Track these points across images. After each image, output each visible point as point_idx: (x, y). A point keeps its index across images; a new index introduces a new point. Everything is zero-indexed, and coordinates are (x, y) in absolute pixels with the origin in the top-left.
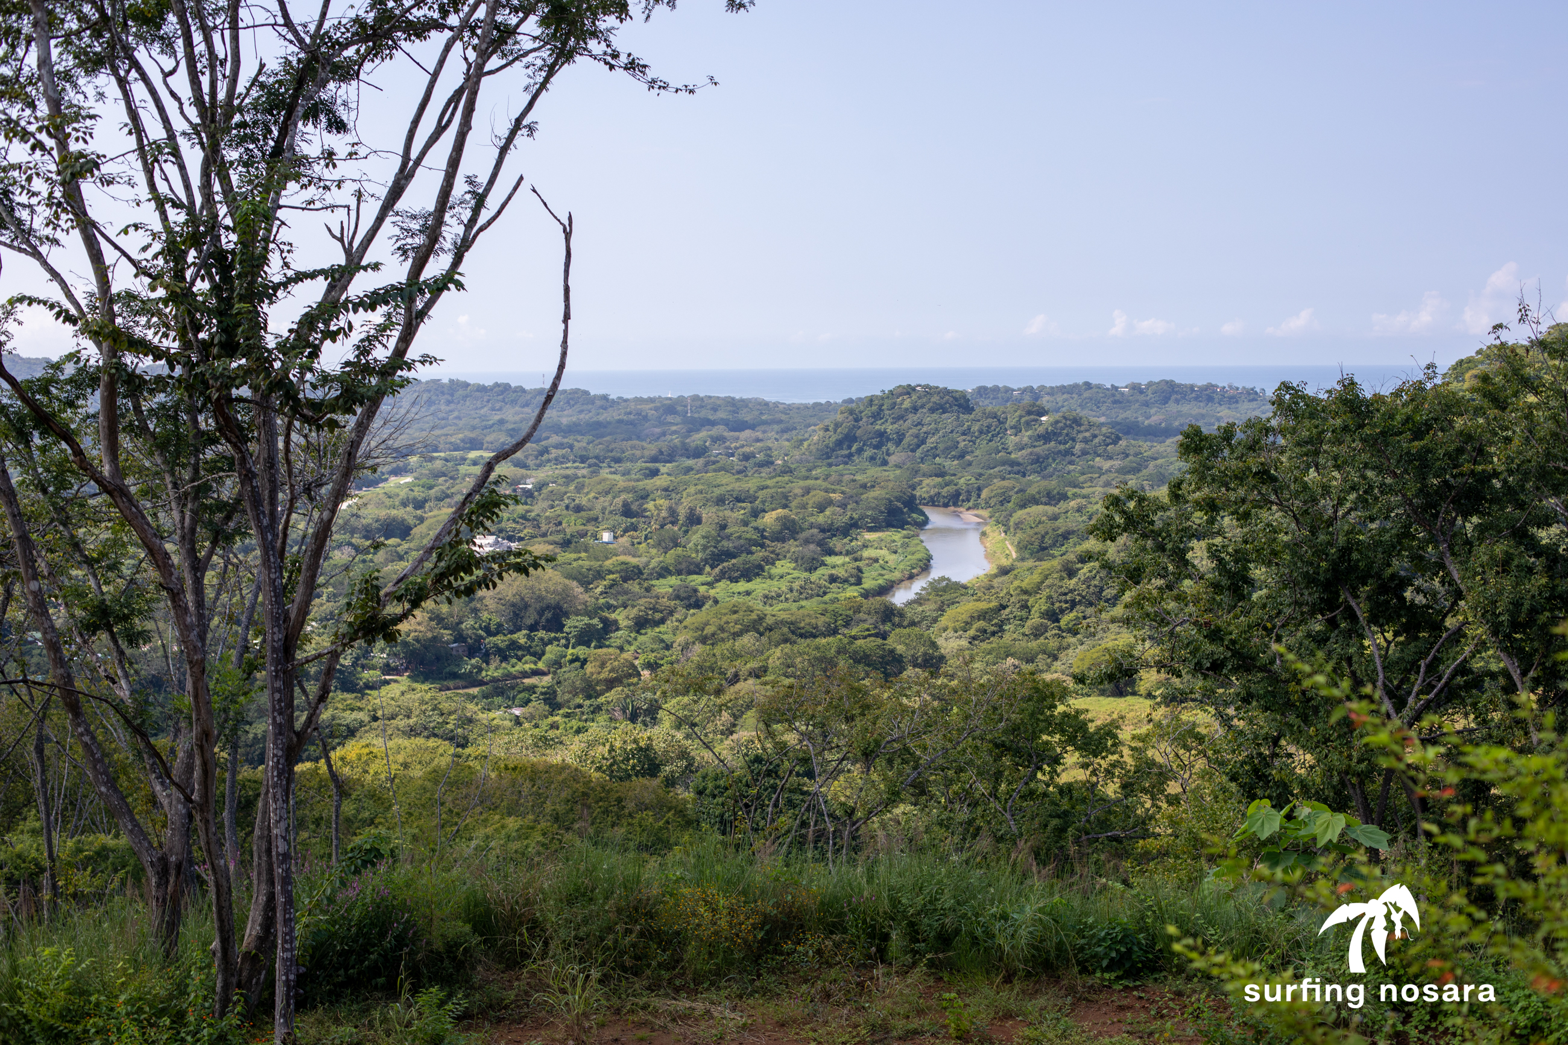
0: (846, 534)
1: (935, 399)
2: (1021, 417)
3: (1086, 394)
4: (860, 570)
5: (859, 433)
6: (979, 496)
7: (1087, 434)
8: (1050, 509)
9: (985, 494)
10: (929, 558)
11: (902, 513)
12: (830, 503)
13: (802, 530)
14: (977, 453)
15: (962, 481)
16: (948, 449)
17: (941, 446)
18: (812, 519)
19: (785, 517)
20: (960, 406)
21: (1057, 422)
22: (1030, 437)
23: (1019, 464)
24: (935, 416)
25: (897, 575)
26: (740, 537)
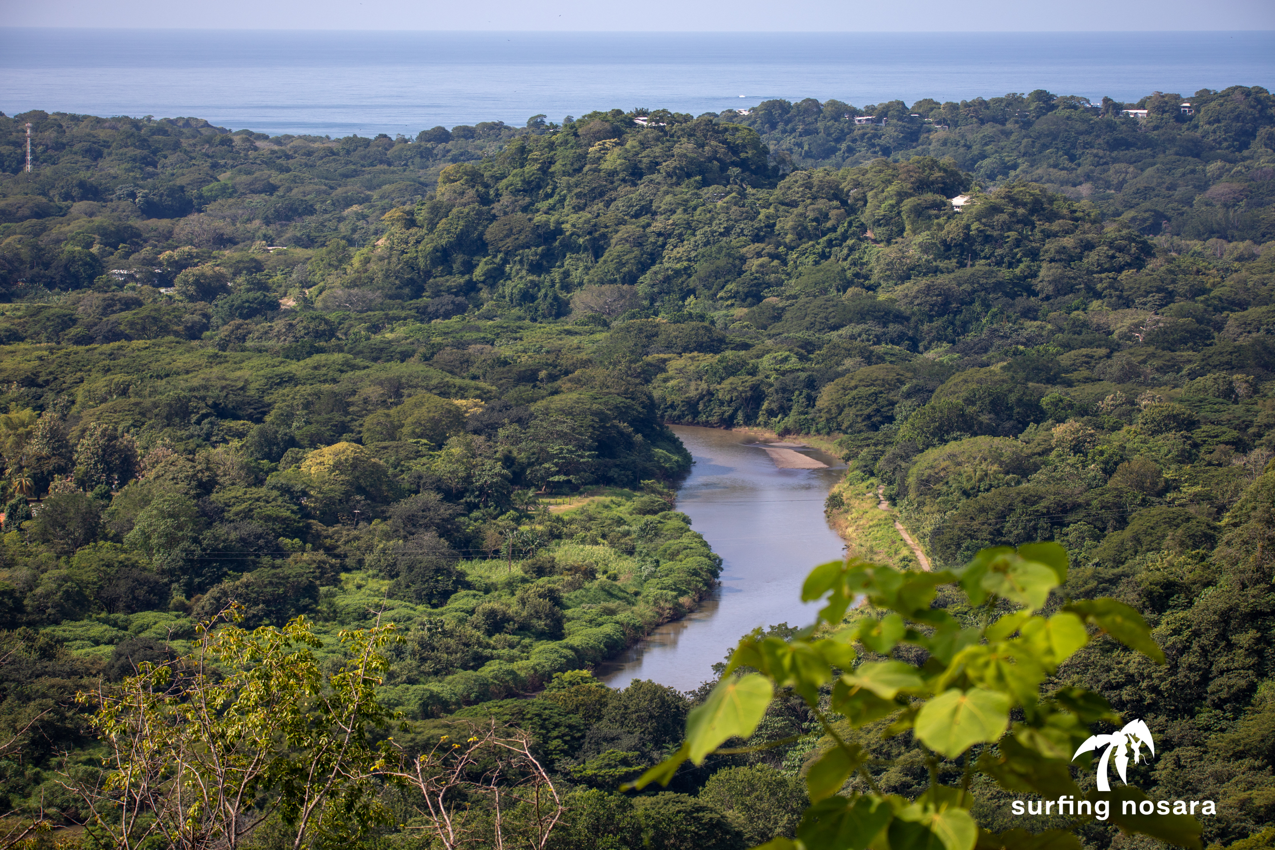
0: (503, 503)
1: (685, 147)
2: (901, 196)
3: (1041, 125)
4: (553, 597)
5: (492, 232)
6: (811, 401)
7: (1068, 242)
8: (1006, 445)
9: (826, 396)
10: (715, 567)
11: (630, 445)
12: (457, 421)
13: (401, 494)
14: (794, 286)
15: (766, 362)
16: (721, 276)
17: (702, 268)
18: (417, 466)
19: (355, 464)
20: (743, 164)
21: (995, 209)
22: (925, 248)
23: (899, 318)
24: (685, 191)
25: (643, 611)
26: (247, 514)
